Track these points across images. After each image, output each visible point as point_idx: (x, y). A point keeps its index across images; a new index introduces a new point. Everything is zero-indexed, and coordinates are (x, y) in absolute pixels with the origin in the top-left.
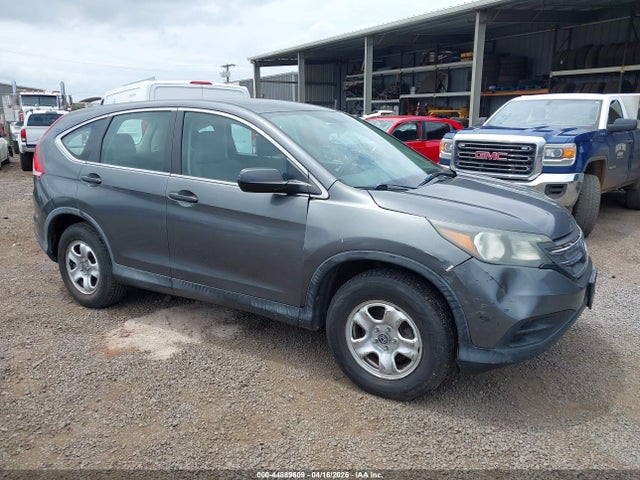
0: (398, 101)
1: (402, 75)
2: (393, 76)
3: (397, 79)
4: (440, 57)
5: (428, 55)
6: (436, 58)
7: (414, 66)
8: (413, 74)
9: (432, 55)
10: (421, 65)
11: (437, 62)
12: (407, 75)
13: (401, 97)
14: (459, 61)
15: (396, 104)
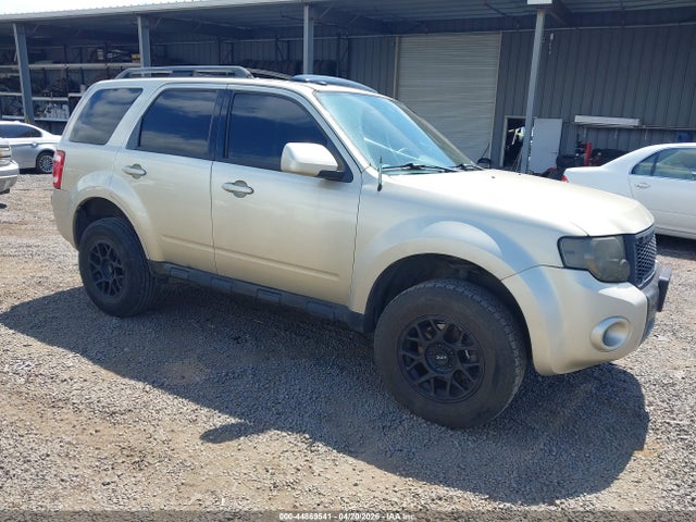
0: (66, 99)
1: (67, 70)
2: (58, 70)
3: (63, 75)
4: (110, 56)
5: (95, 52)
6: (105, 55)
7: (81, 62)
8: (82, 71)
9: (100, 53)
10: (89, 62)
11: (106, 60)
12: (74, 71)
13: (70, 95)
14: (131, 61)
15: (65, 103)
